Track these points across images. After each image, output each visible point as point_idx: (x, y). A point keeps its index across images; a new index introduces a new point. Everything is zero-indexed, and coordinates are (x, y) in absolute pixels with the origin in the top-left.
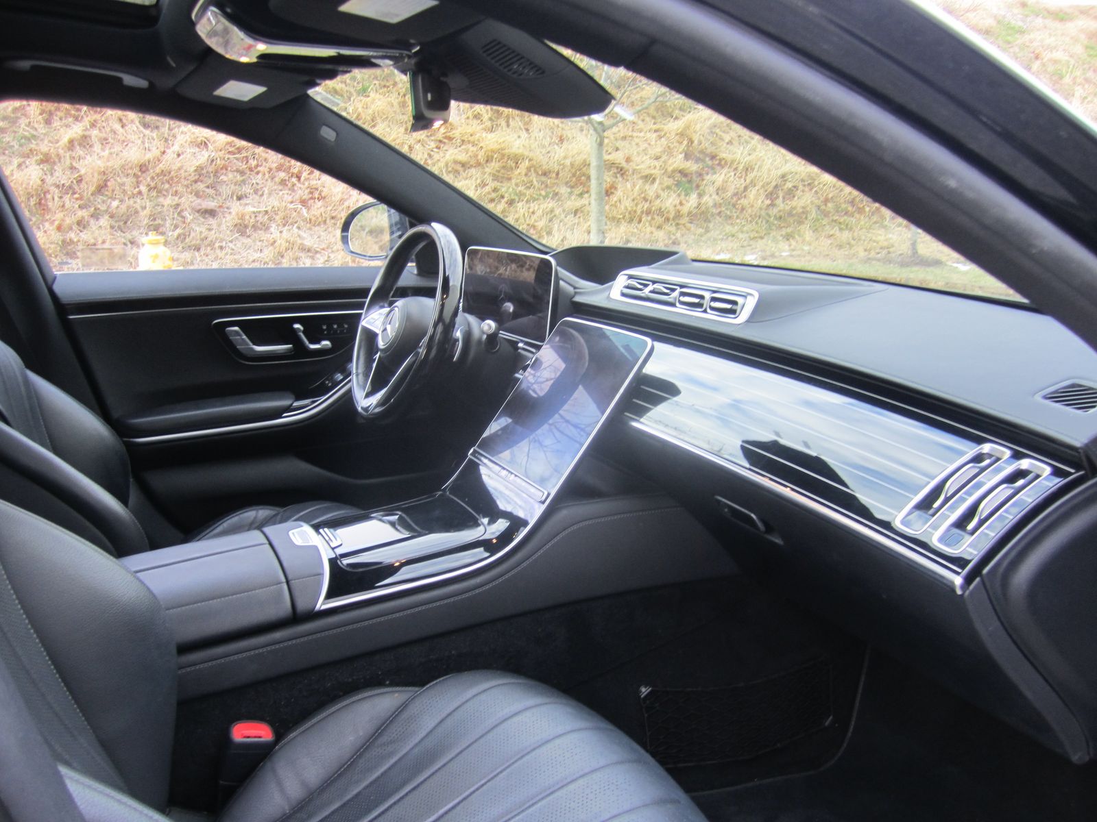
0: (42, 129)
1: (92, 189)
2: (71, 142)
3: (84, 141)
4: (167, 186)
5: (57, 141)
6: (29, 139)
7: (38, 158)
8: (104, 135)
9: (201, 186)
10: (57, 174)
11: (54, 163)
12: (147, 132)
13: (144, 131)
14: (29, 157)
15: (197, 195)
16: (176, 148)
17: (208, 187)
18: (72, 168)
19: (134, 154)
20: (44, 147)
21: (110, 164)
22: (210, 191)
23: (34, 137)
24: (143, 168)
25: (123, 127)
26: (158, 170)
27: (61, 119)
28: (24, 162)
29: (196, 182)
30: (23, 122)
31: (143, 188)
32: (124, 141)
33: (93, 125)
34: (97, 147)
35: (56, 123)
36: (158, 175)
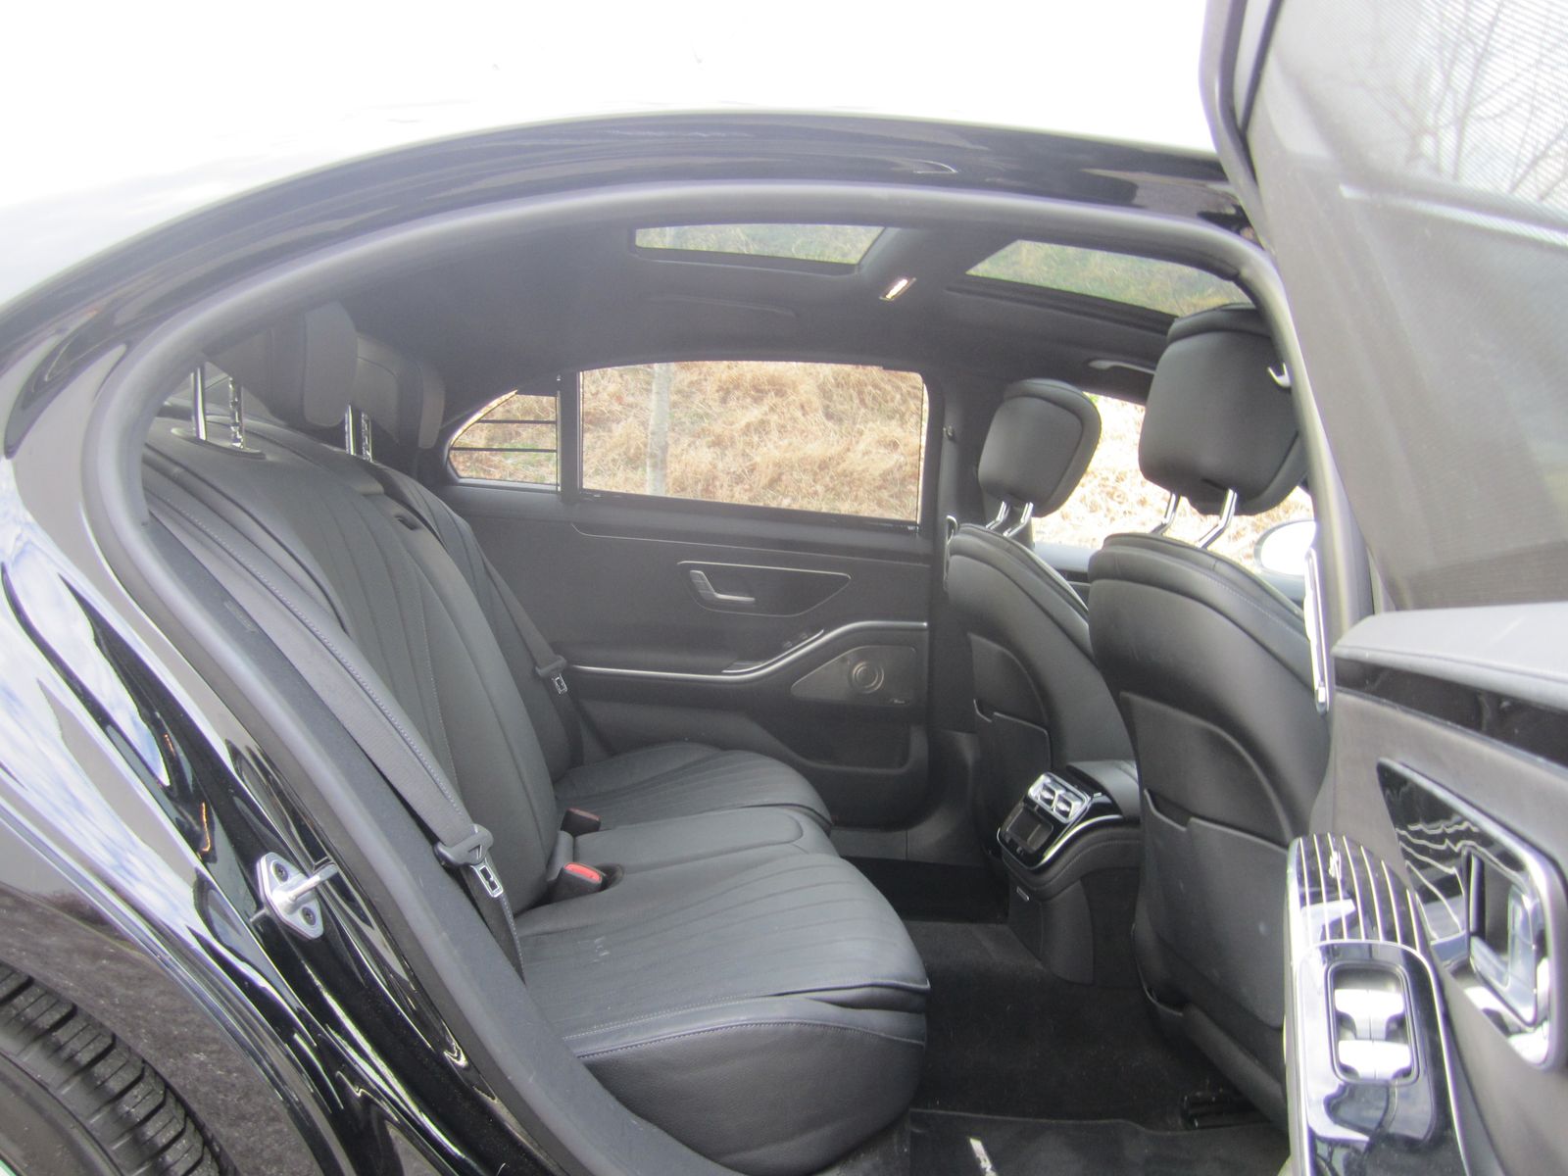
0: (716, 408)
1: (764, 481)
2: (748, 426)
3: (762, 427)
4: (847, 489)
5: (732, 424)
6: (702, 417)
7: (710, 439)
8: (782, 422)
9: (885, 494)
10: (727, 459)
11: (726, 448)
12: (830, 424)
13: (826, 422)
14: (699, 437)
15: (880, 504)
16: (862, 446)
17: (892, 496)
18: (744, 455)
19: (815, 449)
20: (718, 428)
21: (788, 455)
22: (894, 501)
23: (707, 414)
24: (824, 465)
25: (804, 415)
26: (840, 469)
27: (738, 399)
28: (694, 442)
29: (880, 488)
30: (698, 398)
31: (819, 488)
32: (803, 431)
33: (772, 409)
34: (774, 435)
35: (732, 404)
36: (839, 475)
